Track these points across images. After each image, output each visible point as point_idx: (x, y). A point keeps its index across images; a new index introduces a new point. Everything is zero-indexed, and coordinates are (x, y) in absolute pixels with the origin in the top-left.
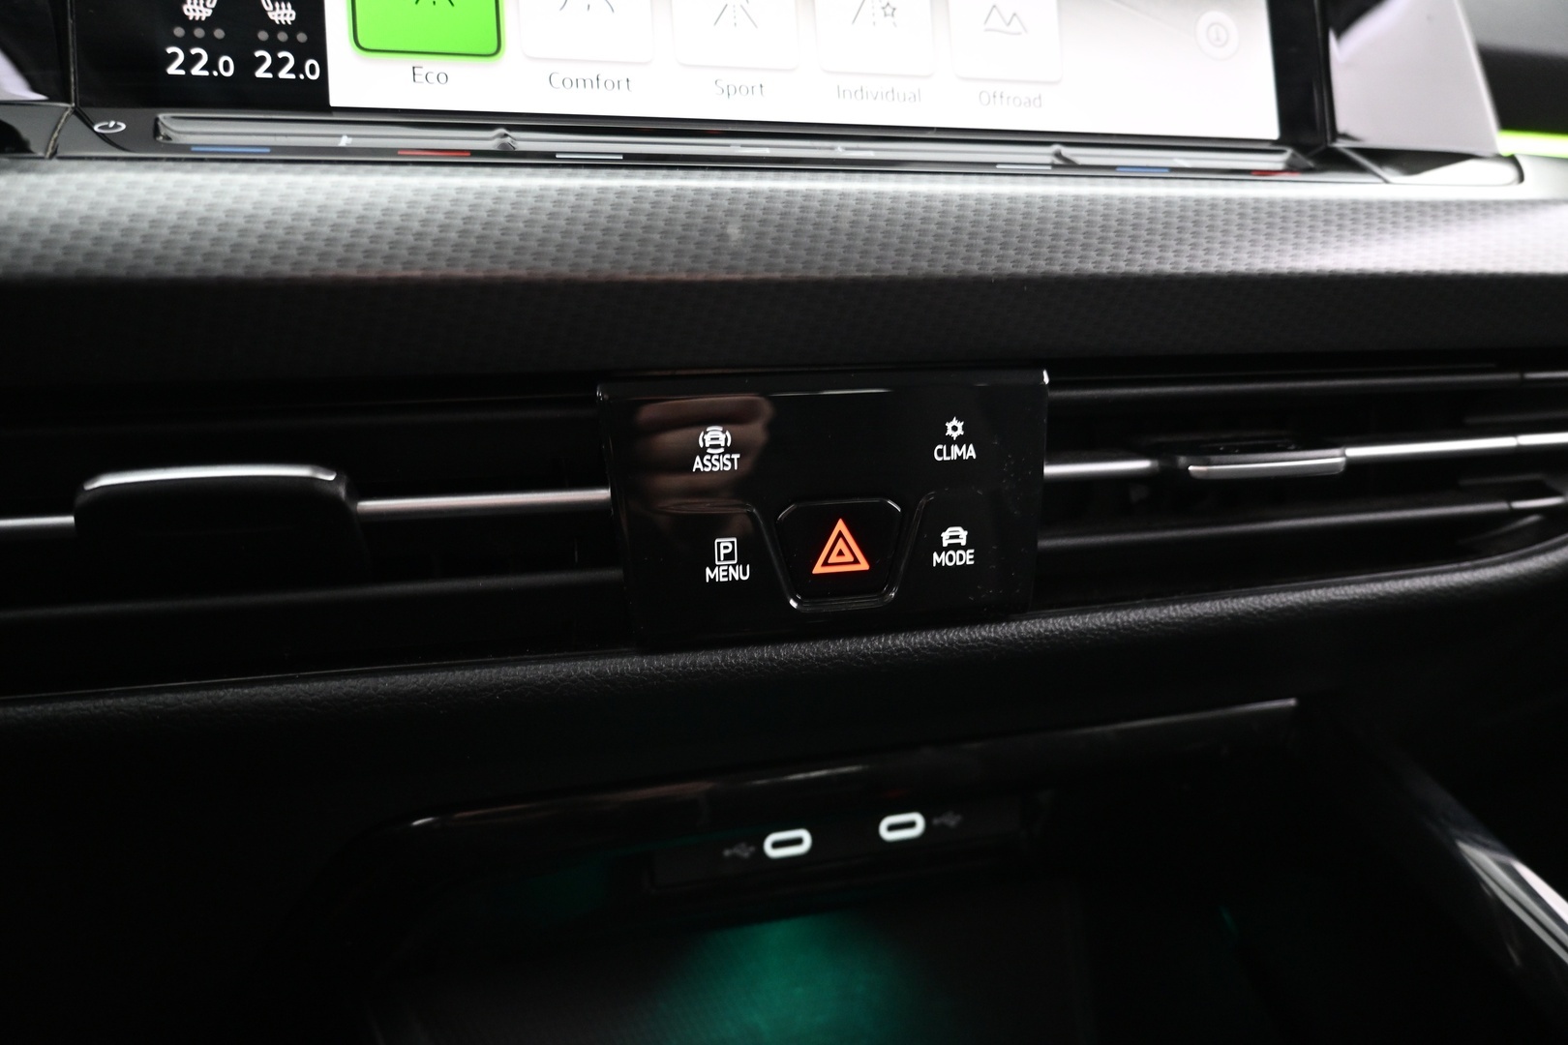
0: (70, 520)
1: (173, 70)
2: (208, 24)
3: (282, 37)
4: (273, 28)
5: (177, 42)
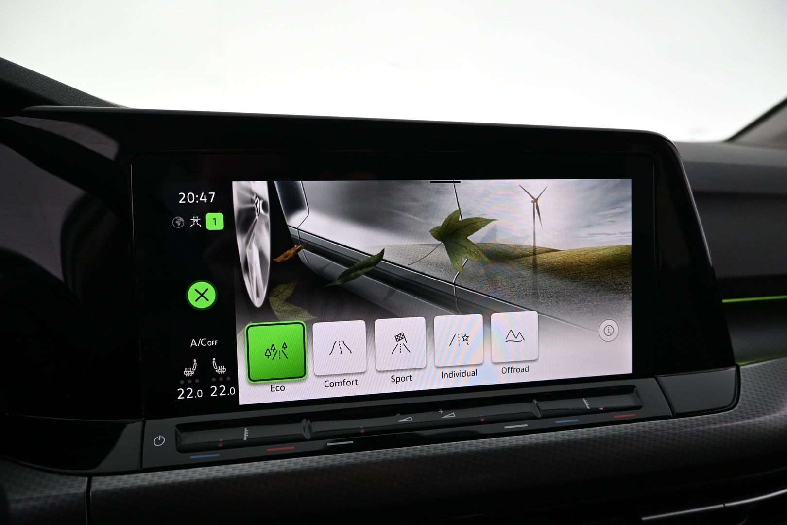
2: (193, 378)
3: (221, 379)
4: (218, 376)
5: (182, 386)
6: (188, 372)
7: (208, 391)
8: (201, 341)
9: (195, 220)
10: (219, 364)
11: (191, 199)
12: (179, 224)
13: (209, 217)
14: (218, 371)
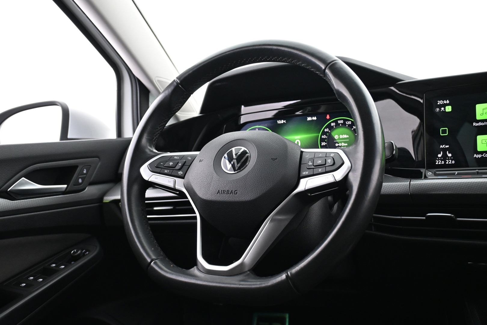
0: (425, 218)
1: (437, 163)
2: (441, 157)
3: (450, 158)
4: (448, 157)
5: (437, 160)
6: (440, 156)
7: (445, 162)
8: (444, 146)
9: (443, 109)
10: (449, 153)
11: (441, 103)
12: (438, 110)
13: (447, 107)
14: (448, 156)
